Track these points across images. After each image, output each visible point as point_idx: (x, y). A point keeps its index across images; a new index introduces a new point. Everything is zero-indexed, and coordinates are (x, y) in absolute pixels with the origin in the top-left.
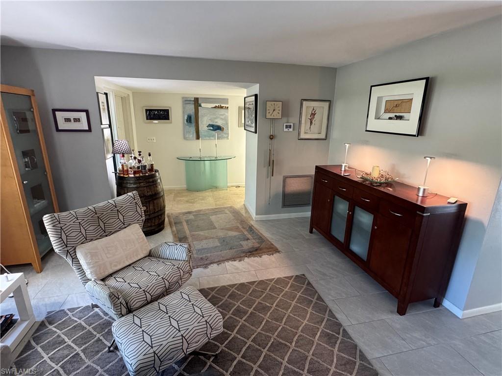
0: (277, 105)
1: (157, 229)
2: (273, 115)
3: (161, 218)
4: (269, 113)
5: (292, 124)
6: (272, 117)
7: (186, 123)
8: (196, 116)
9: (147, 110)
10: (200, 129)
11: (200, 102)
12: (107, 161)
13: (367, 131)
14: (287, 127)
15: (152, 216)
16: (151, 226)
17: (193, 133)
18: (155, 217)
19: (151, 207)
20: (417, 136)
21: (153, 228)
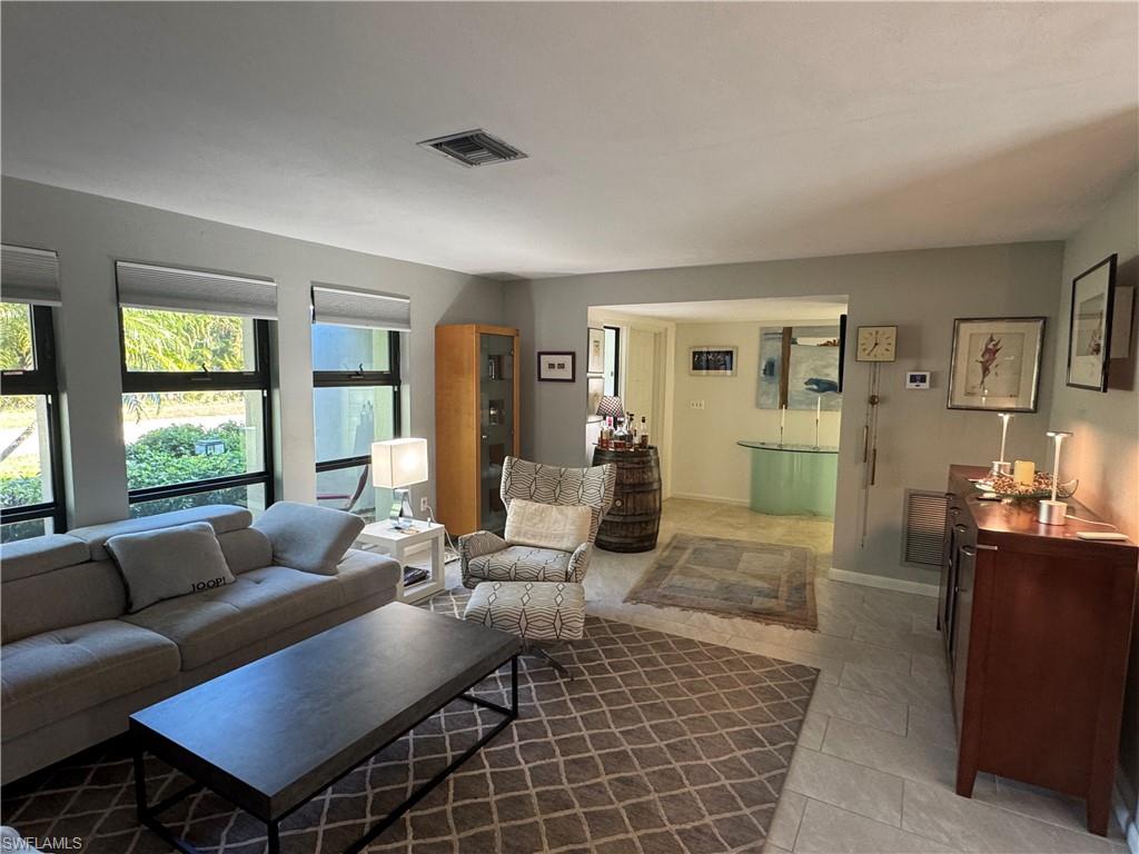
0: (884, 334)
1: (635, 546)
2: (872, 354)
3: (645, 529)
4: (865, 350)
5: (928, 374)
6: (872, 359)
7: (763, 376)
8: (783, 364)
9: (695, 353)
10: (789, 388)
11: (793, 336)
12: (587, 426)
13: (1069, 385)
14: (913, 379)
15: (629, 519)
16: (626, 537)
17: (776, 395)
18: (634, 523)
19: (629, 505)
20: (1105, 391)
21: (628, 541)
